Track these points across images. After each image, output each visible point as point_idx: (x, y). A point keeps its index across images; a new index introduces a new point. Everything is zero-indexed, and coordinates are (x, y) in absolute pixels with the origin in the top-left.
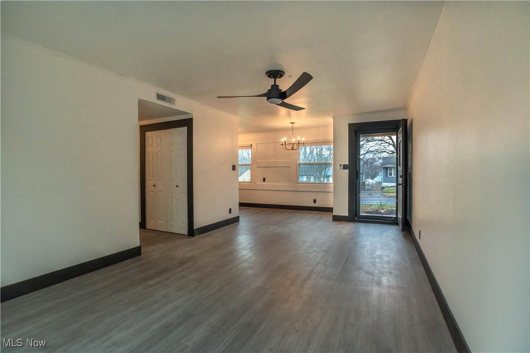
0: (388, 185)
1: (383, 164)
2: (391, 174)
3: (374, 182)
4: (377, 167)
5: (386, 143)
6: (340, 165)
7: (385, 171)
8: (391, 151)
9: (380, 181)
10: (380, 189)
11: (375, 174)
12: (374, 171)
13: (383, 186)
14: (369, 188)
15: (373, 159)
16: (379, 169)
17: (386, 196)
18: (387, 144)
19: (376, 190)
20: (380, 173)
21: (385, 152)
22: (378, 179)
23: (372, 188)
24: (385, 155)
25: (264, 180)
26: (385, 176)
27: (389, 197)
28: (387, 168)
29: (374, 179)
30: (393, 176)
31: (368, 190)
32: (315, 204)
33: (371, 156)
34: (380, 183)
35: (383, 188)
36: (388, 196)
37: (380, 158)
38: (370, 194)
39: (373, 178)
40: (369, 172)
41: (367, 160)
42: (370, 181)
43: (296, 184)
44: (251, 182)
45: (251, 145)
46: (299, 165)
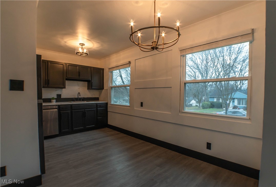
25: (142, 104)
32: (208, 150)
43: (179, 114)
44: (130, 106)
45: (130, 63)
46: (185, 84)
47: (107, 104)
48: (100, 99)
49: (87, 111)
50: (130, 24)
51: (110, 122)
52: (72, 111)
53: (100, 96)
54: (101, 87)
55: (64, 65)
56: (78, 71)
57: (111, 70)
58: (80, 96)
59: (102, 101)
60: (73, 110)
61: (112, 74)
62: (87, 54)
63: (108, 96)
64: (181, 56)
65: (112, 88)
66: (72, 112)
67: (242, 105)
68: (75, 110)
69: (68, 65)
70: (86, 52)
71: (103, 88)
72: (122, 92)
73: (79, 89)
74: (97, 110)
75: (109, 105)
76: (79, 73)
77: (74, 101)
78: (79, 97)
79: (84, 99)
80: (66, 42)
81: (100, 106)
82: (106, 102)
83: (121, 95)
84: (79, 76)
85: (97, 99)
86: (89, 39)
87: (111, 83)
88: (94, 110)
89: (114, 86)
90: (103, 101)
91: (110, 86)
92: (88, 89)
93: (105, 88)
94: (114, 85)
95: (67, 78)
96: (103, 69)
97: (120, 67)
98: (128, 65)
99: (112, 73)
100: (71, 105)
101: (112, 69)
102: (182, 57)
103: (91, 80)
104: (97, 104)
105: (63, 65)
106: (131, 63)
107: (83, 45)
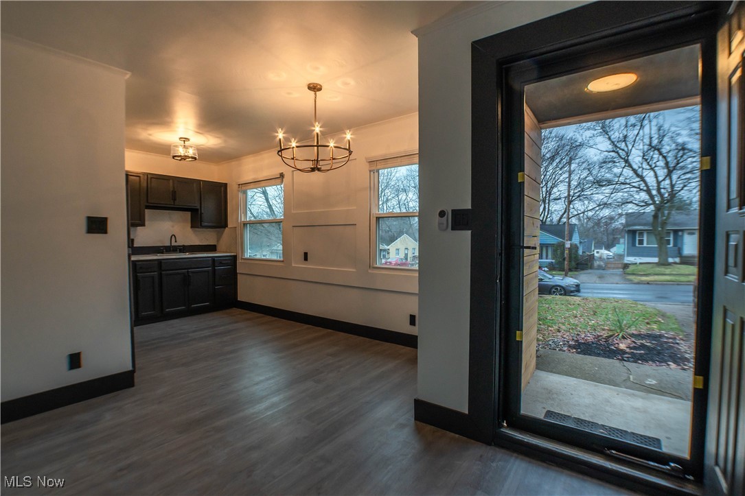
0: (636, 261)
1: (627, 225)
2: (641, 242)
3: (611, 254)
4: (615, 230)
5: (634, 187)
6: (442, 214)
7: (631, 235)
8: (643, 201)
9: (623, 253)
10: (620, 266)
11: (613, 241)
12: (611, 237)
13: (626, 262)
14: (602, 263)
15: (611, 218)
16: (620, 234)
17: (631, 282)
18: (635, 189)
19: (614, 268)
20: (622, 241)
21: (631, 202)
22: (619, 249)
23: (606, 264)
24: (631, 208)
25: (306, 258)
26: (631, 244)
27: (638, 283)
28: (633, 233)
29: (612, 250)
30: (645, 245)
31: (600, 267)
32: (412, 327)
33: (606, 212)
34: (621, 257)
35: (626, 266)
36: (636, 281)
37: (621, 215)
38: (601, 277)
39: (608, 247)
40: (602, 238)
41: (599, 220)
42: (604, 253)
43: (370, 271)
44: (283, 261)
45: (282, 175)
46: (378, 219)
47: (235, 257)
48: (218, 248)
49: (193, 272)
50: (276, 137)
51: (242, 296)
52: (161, 274)
53: (218, 241)
54: (221, 222)
55: (142, 178)
56: (171, 189)
57: (244, 188)
58: (176, 242)
59: (224, 252)
60: (163, 271)
61: (245, 195)
62: (195, 159)
63: (238, 242)
64: (370, 171)
65: (245, 224)
66: (160, 276)
67: (547, 259)
68: (166, 271)
69: (149, 176)
70: (194, 154)
71: (226, 225)
72: (269, 232)
73: (173, 227)
74: (214, 271)
75: (239, 261)
76: (174, 193)
77: (163, 253)
78: (173, 244)
79: (183, 249)
80: (150, 135)
81: (221, 263)
82: (233, 254)
83: (265, 239)
84: (174, 200)
85: (213, 248)
86: (201, 132)
87: (243, 215)
88: (208, 271)
89: (250, 221)
90: (226, 252)
91: (243, 220)
92: (192, 227)
93: (230, 225)
94: (249, 217)
95: (148, 204)
96: (226, 184)
97: (263, 184)
98: (279, 180)
99: (245, 193)
100: (160, 261)
101: (244, 186)
102: (372, 173)
103: (199, 207)
104: (213, 258)
105: (139, 176)
106: (285, 176)
107: (185, 140)
